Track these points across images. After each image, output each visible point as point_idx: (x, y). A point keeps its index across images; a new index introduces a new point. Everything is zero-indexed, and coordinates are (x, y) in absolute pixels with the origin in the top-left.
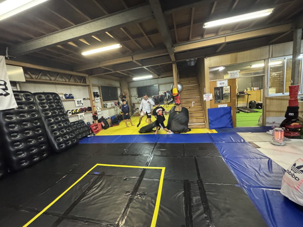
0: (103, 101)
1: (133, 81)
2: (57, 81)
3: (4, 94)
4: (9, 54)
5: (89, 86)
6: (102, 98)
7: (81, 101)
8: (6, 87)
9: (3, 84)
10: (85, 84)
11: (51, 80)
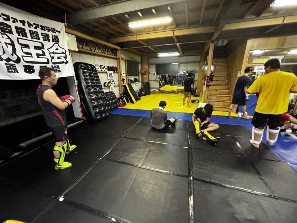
0: (128, 76)
1: (158, 57)
2: (96, 52)
3: (65, 62)
4: (67, 23)
5: (118, 60)
6: (127, 72)
7: (112, 74)
8: (66, 55)
9: (64, 52)
10: (116, 57)
11: (91, 50)
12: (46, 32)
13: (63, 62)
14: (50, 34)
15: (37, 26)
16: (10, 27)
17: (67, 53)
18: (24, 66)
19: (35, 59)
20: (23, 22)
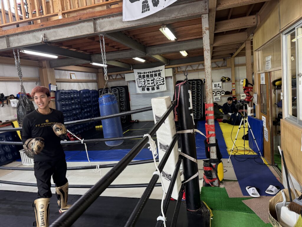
7: (219, 84)
12: (156, 73)
13: (161, 84)
14: (157, 73)
15: (153, 72)
16: (145, 75)
17: (165, 79)
18: (147, 88)
19: (151, 85)
20: (149, 72)
